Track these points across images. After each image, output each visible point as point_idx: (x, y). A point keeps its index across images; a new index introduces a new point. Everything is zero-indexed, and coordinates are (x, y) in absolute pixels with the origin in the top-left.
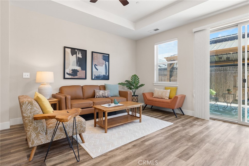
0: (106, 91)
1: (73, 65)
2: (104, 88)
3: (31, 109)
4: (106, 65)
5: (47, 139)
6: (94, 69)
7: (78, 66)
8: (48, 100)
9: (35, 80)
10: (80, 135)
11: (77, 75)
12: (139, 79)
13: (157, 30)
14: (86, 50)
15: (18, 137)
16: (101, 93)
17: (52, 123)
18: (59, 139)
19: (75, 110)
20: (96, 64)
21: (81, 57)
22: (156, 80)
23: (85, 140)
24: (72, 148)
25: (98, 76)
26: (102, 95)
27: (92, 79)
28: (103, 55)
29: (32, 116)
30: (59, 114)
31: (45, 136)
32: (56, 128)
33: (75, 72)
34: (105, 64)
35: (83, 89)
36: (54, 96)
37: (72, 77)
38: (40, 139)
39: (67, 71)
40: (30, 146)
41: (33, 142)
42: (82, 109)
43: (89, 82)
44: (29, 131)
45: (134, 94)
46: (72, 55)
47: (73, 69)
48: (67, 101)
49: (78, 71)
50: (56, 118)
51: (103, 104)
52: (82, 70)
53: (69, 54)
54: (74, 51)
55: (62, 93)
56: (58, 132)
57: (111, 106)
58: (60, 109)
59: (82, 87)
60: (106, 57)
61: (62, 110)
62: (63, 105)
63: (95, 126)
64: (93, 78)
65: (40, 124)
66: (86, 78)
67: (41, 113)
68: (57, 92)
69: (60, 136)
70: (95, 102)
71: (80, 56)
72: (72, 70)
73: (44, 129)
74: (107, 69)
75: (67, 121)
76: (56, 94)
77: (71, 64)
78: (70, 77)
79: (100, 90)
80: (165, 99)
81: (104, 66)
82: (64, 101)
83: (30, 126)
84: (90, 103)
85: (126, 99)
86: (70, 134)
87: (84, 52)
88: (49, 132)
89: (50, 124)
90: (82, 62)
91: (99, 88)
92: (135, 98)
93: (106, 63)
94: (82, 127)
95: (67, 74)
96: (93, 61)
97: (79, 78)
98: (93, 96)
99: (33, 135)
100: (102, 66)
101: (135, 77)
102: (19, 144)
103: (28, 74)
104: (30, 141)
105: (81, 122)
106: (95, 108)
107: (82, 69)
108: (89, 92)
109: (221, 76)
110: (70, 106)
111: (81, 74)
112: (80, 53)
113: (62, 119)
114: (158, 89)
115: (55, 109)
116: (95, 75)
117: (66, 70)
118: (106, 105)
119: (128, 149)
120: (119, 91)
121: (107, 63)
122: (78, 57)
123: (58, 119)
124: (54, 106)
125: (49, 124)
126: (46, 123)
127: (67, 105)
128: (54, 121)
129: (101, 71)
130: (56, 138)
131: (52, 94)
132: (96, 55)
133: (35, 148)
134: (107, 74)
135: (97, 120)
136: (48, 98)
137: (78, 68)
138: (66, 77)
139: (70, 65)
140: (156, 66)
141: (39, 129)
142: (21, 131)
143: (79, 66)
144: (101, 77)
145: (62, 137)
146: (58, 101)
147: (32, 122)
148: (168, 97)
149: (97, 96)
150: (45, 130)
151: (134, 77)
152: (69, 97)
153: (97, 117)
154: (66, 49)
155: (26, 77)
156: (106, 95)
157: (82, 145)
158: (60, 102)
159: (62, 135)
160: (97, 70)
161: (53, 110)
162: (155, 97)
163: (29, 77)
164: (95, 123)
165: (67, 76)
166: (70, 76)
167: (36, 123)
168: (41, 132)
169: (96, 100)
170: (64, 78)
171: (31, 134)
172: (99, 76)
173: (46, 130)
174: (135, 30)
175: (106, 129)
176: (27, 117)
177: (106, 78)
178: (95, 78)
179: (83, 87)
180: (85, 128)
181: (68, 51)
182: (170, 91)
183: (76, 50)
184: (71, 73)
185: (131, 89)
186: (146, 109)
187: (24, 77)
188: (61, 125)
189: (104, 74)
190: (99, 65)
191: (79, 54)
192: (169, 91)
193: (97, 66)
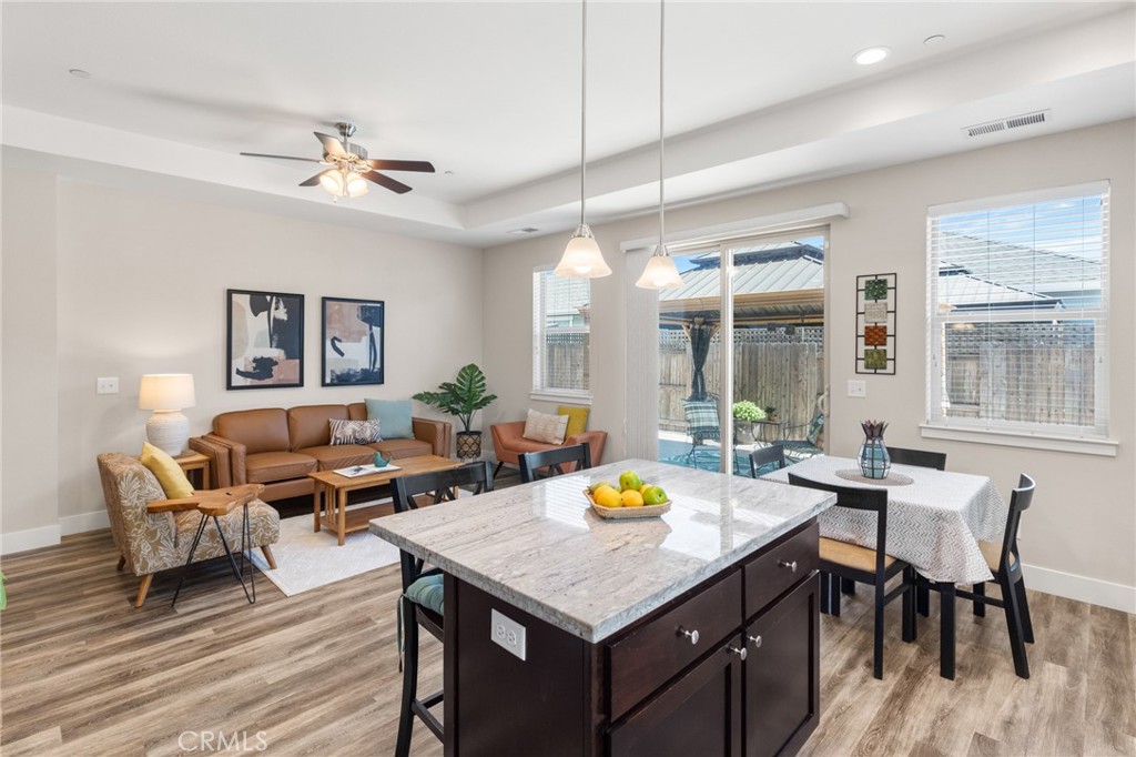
0: (367, 424)
1: (257, 345)
2: (362, 411)
3: (140, 489)
4: (372, 336)
5: (179, 557)
6: (330, 353)
7: (274, 345)
8: (175, 458)
9: (137, 398)
10: (264, 548)
11: (272, 376)
12: (483, 378)
13: (530, 230)
14: (303, 296)
15: (92, 564)
16: (349, 429)
17: (189, 522)
18: (207, 557)
19: (249, 488)
20: (337, 335)
21: (285, 318)
22: (538, 384)
23: (277, 562)
24: (239, 581)
25: (342, 374)
26: (354, 438)
27: (324, 384)
28: (362, 307)
29: (141, 504)
30: (207, 498)
31: (173, 550)
32: (200, 531)
33: (263, 367)
34: (368, 333)
35: (291, 421)
36: (194, 445)
37: (256, 382)
38: (161, 558)
39: (238, 364)
40: (139, 572)
41: (145, 564)
42: (266, 484)
43: (313, 394)
44: (135, 539)
45: (467, 428)
46: (256, 314)
47: (259, 357)
48: (234, 462)
49: (276, 363)
50: (199, 508)
51: (341, 468)
52: (287, 358)
53: (244, 310)
54: (259, 301)
55: (220, 436)
56: (205, 542)
57: (361, 473)
58: (214, 486)
59: (288, 413)
60: (374, 314)
61: (218, 488)
62: (224, 473)
63: (317, 529)
64: (328, 380)
65: (161, 524)
66: (301, 384)
67: (163, 497)
68: (206, 430)
69: (209, 549)
70: (323, 459)
71: (282, 314)
72: (255, 360)
73: (170, 534)
74: (378, 350)
75: (224, 513)
76: (202, 437)
77: (252, 340)
78: (249, 382)
79: (350, 419)
80: (552, 444)
81: (366, 340)
82: (225, 461)
83: (139, 527)
84: (305, 464)
85: (430, 446)
86: (237, 547)
87: (295, 302)
88: (182, 541)
89: (184, 523)
90: (288, 335)
91: (345, 413)
92: (470, 440)
93: (371, 329)
94: (269, 528)
95: (239, 372)
96: (327, 326)
97: (278, 383)
98: (325, 440)
99: (146, 549)
100: (359, 341)
101: (471, 372)
102: (100, 577)
103: (114, 380)
104: (138, 562)
105: (265, 517)
106: (317, 482)
107: (289, 356)
108: (309, 429)
109: (784, 358)
110: (243, 476)
111: (283, 371)
112: (281, 305)
113: (213, 510)
114: (538, 413)
115: (198, 485)
116: (332, 372)
117: (234, 362)
118: (348, 472)
119: (381, 577)
120: (413, 422)
121: (376, 330)
122: (274, 318)
123: (203, 511)
124: (196, 477)
125: (181, 525)
126: (176, 521)
127: (234, 472)
128: (195, 515)
129: (356, 355)
130: (201, 555)
131: (187, 438)
132: (337, 307)
133: (149, 579)
134: (378, 365)
135: (322, 514)
136: (177, 452)
137: (276, 353)
138: (233, 384)
139: (247, 344)
140: (538, 339)
141: (159, 534)
142: (97, 549)
143: (277, 347)
144: (354, 376)
145: (215, 554)
146: (206, 460)
147: (142, 519)
148: (562, 437)
149: (336, 438)
150: (173, 536)
151: (467, 374)
152: (240, 449)
153: (323, 509)
154: (234, 295)
155: (108, 390)
156: (367, 435)
157: (269, 573)
158: (212, 463)
159: (216, 548)
160: (342, 354)
161: (192, 489)
162: (527, 439)
163: (115, 389)
164: (318, 520)
165: (237, 380)
166: (249, 380)
167: (151, 522)
168: (164, 542)
169: (327, 455)
170: (229, 387)
171: (139, 545)
172: (348, 374)
173: (176, 538)
174: (461, 228)
175: (342, 534)
176: (130, 507)
177: (374, 377)
178: (332, 379)
179: (292, 414)
180: (277, 531)
181: (242, 301)
182: (569, 419)
183: (268, 298)
184: (251, 369)
185: (455, 412)
186: (500, 477)
187: (100, 391)
188: (211, 525)
189: (367, 366)
190: (349, 339)
191: (276, 309)
192: (565, 418)
193: (340, 341)
